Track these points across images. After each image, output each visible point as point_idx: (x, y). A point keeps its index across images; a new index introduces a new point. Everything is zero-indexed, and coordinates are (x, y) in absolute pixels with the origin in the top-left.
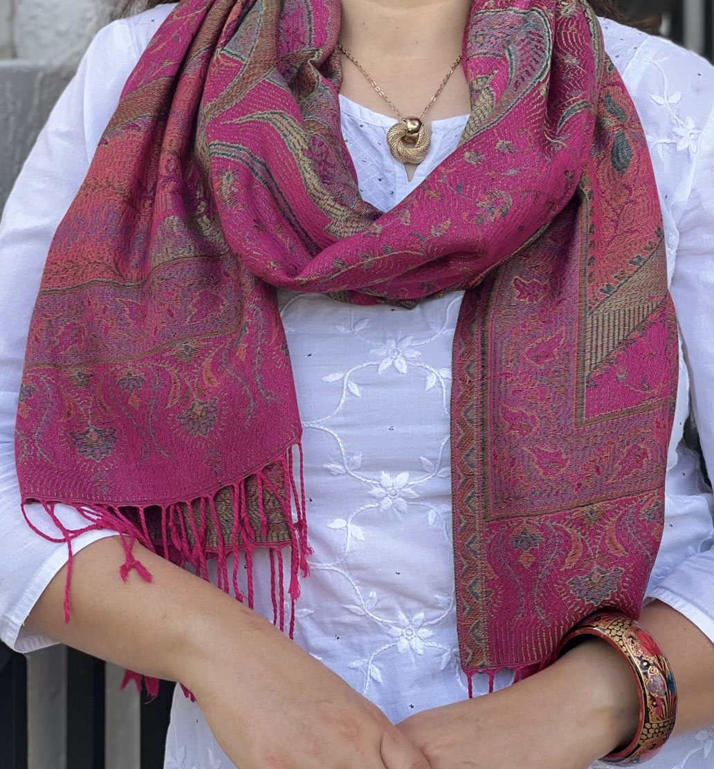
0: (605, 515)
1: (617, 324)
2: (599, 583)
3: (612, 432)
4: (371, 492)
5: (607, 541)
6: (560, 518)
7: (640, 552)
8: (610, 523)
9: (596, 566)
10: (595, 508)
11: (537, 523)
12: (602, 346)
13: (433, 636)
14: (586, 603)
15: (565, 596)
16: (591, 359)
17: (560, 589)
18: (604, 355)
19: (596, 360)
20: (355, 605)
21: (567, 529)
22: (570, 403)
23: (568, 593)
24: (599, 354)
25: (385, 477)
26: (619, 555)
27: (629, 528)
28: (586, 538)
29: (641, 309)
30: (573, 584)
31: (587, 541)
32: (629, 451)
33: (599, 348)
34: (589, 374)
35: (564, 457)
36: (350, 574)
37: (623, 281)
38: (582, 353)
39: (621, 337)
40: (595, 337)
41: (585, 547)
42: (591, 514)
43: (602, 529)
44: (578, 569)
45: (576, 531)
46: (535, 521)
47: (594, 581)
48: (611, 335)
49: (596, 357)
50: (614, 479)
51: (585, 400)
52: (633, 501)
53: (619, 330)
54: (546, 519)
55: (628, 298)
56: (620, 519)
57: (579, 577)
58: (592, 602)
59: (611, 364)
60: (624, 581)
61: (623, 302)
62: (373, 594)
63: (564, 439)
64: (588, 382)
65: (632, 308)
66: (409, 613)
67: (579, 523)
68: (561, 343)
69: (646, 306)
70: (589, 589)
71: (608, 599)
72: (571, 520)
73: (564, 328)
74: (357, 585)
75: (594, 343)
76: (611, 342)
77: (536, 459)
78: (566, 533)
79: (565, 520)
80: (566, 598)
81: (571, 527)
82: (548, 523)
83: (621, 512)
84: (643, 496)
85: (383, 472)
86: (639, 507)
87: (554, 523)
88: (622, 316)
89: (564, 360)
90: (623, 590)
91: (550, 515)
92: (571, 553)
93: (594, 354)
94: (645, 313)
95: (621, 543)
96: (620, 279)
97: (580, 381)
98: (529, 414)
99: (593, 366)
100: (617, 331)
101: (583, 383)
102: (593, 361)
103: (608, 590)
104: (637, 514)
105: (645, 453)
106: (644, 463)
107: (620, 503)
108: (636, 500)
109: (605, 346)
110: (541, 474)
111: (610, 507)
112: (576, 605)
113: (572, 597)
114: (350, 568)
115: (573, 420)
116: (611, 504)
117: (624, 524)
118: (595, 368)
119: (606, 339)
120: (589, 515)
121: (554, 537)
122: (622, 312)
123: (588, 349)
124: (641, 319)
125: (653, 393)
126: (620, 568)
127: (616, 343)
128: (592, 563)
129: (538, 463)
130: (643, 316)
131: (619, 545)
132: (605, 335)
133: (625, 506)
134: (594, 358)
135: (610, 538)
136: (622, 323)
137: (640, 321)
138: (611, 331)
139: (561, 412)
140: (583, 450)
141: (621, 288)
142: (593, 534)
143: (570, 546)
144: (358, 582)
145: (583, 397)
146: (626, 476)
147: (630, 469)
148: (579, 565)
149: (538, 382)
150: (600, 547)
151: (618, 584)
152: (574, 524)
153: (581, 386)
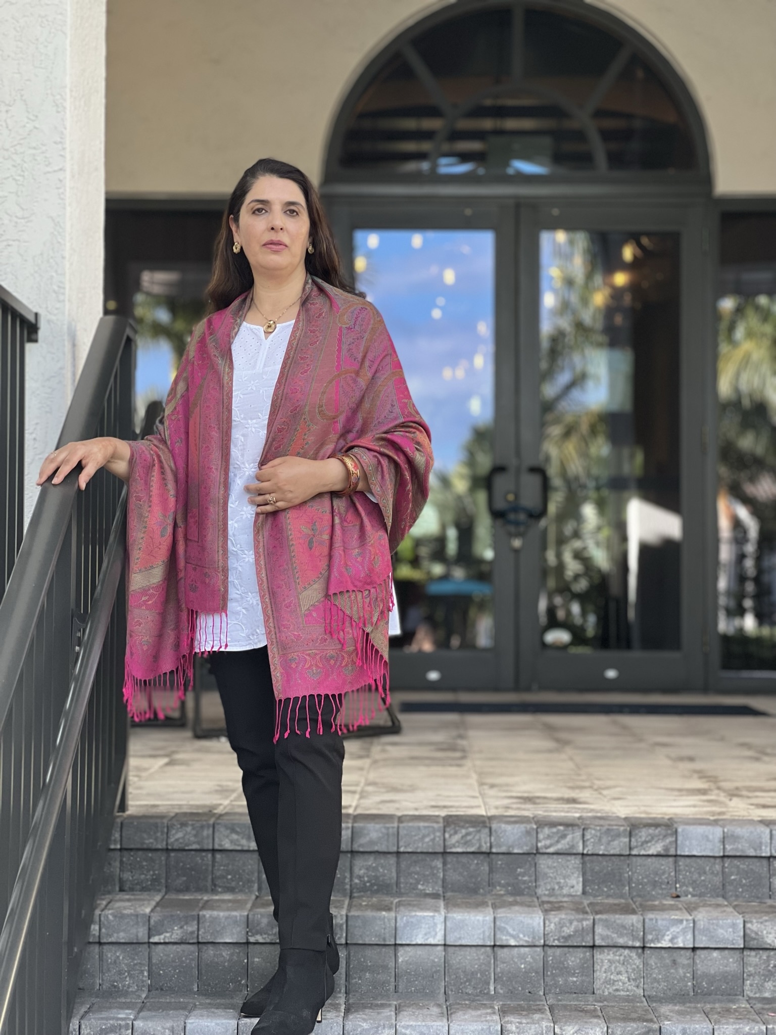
46: (295, 654)
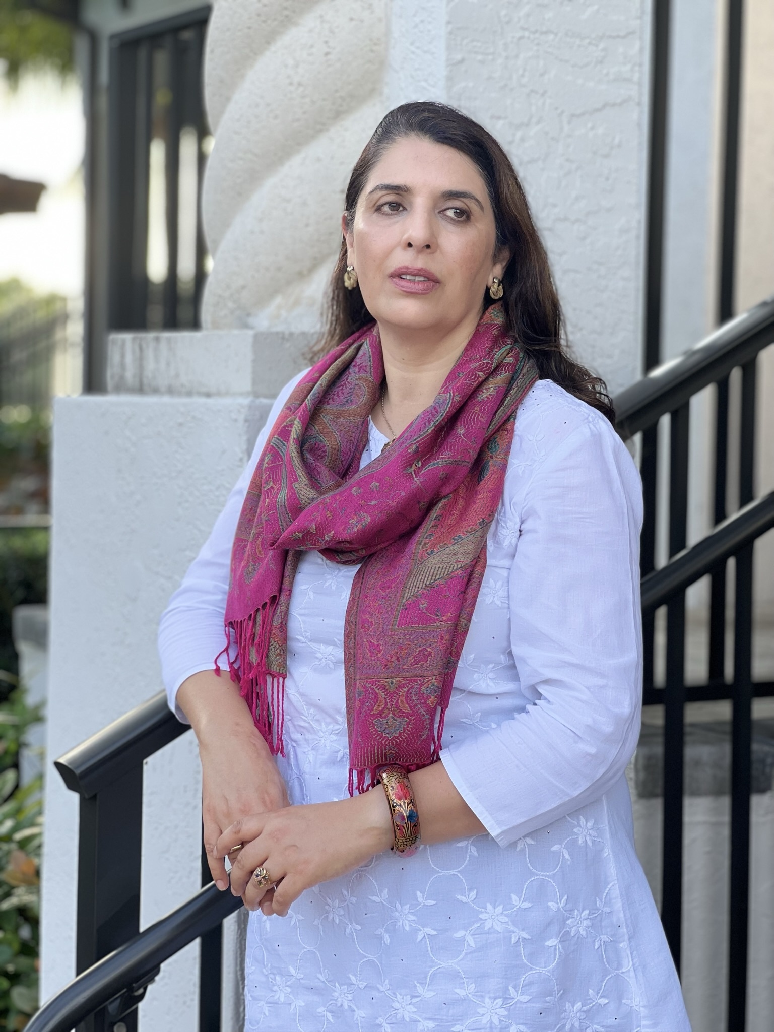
0: (400, 686)
1: (428, 574)
2: (392, 725)
3: (410, 638)
4: (316, 655)
5: (399, 702)
6: (373, 683)
7: (419, 712)
8: (403, 691)
9: (391, 715)
10: (394, 681)
11: (362, 684)
12: (416, 586)
13: (336, 740)
14: (384, 735)
15: (372, 729)
16: (408, 593)
17: (370, 725)
18: (416, 591)
19: (410, 594)
20: (305, 716)
21: (377, 690)
22: (392, 616)
23: (374, 728)
24: (413, 590)
25: (322, 646)
26: (406, 711)
27: (413, 696)
28: (387, 698)
29: (448, 568)
30: (377, 722)
31: (387, 699)
32: (420, 651)
33: (414, 587)
34: (405, 602)
35: (381, 647)
36: (302, 698)
37: (442, 549)
38: (404, 589)
39: (428, 583)
40: (413, 580)
41: (386, 703)
42: (392, 684)
43: (397, 694)
44: (380, 715)
45: (381, 692)
47: (389, 724)
48: (422, 580)
49: (411, 592)
50: (408, 666)
51: (399, 616)
52: (418, 681)
53: (428, 578)
54: (367, 682)
55: (441, 560)
56: (408, 691)
57: (381, 719)
58: (387, 735)
59: (418, 597)
60: (408, 727)
61: (436, 562)
62: (312, 711)
63: (383, 637)
64: (403, 606)
65: (441, 566)
66: (327, 724)
67: (384, 688)
68: (398, 581)
69: (452, 566)
70: (386, 728)
71: (397, 735)
72: (379, 685)
73: (401, 573)
74: (305, 705)
75: (412, 584)
76: (421, 584)
77: (368, 647)
78: (375, 692)
79: (376, 684)
80: (372, 730)
81: (378, 689)
82: (367, 685)
83: (410, 686)
84: (425, 679)
85: (322, 645)
86: (422, 685)
87: (370, 685)
88: (433, 570)
89: (395, 591)
90: (406, 731)
91: (369, 680)
92: (377, 704)
93: (410, 590)
94: (450, 571)
95: (408, 704)
96: (441, 548)
97: (399, 604)
98: (370, 620)
99: (408, 597)
100: (426, 578)
101: (400, 606)
102: (409, 594)
103: (397, 730)
104: (420, 689)
105: (430, 654)
106: (429, 660)
107: (411, 681)
108: (420, 680)
109: (417, 586)
110: (369, 655)
111: (403, 682)
112: (378, 736)
113: (376, 731)
114: (302, 695)
115: (390, 627)
116: (405, 680)
117: (411, 693)
118: (409, 598)
119: (418, 583)
120: (390, 684)
121: (369, 693)
122: (433, 568)
123: (408, 587)
124: (446, 573)
125: (443, 619)
126: (405, 718)
127: (424, 585)
128: (389, 713)
129: (369, 649)
130: (448, 572)
131: (406, 705)
132: (419, 580)
133: (413, 683)
134: (410, 592)
135: (401, 700)
136: (431, 574)
137: (445, 574)
138: (423, 578)
139: (386, 620)
140: (391, 645)
141: (439, 553)
142: (391, 696)
143: (377, 700)
144: (305, 703)
145: (398, 614)
146: (416, 666)
147: (420, 661)
148: (381, 713)
149: (380, 602)
150: (395, 704)
151: (404, 728)
152: (380, 688)
153: (399, 607)
